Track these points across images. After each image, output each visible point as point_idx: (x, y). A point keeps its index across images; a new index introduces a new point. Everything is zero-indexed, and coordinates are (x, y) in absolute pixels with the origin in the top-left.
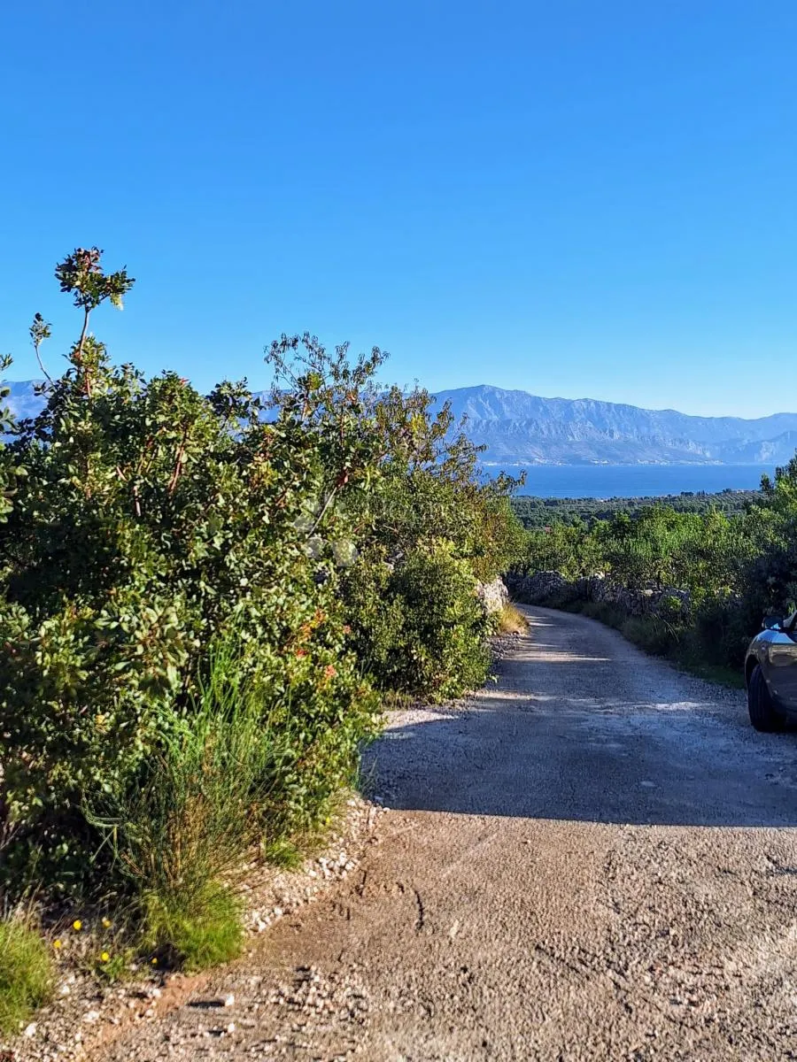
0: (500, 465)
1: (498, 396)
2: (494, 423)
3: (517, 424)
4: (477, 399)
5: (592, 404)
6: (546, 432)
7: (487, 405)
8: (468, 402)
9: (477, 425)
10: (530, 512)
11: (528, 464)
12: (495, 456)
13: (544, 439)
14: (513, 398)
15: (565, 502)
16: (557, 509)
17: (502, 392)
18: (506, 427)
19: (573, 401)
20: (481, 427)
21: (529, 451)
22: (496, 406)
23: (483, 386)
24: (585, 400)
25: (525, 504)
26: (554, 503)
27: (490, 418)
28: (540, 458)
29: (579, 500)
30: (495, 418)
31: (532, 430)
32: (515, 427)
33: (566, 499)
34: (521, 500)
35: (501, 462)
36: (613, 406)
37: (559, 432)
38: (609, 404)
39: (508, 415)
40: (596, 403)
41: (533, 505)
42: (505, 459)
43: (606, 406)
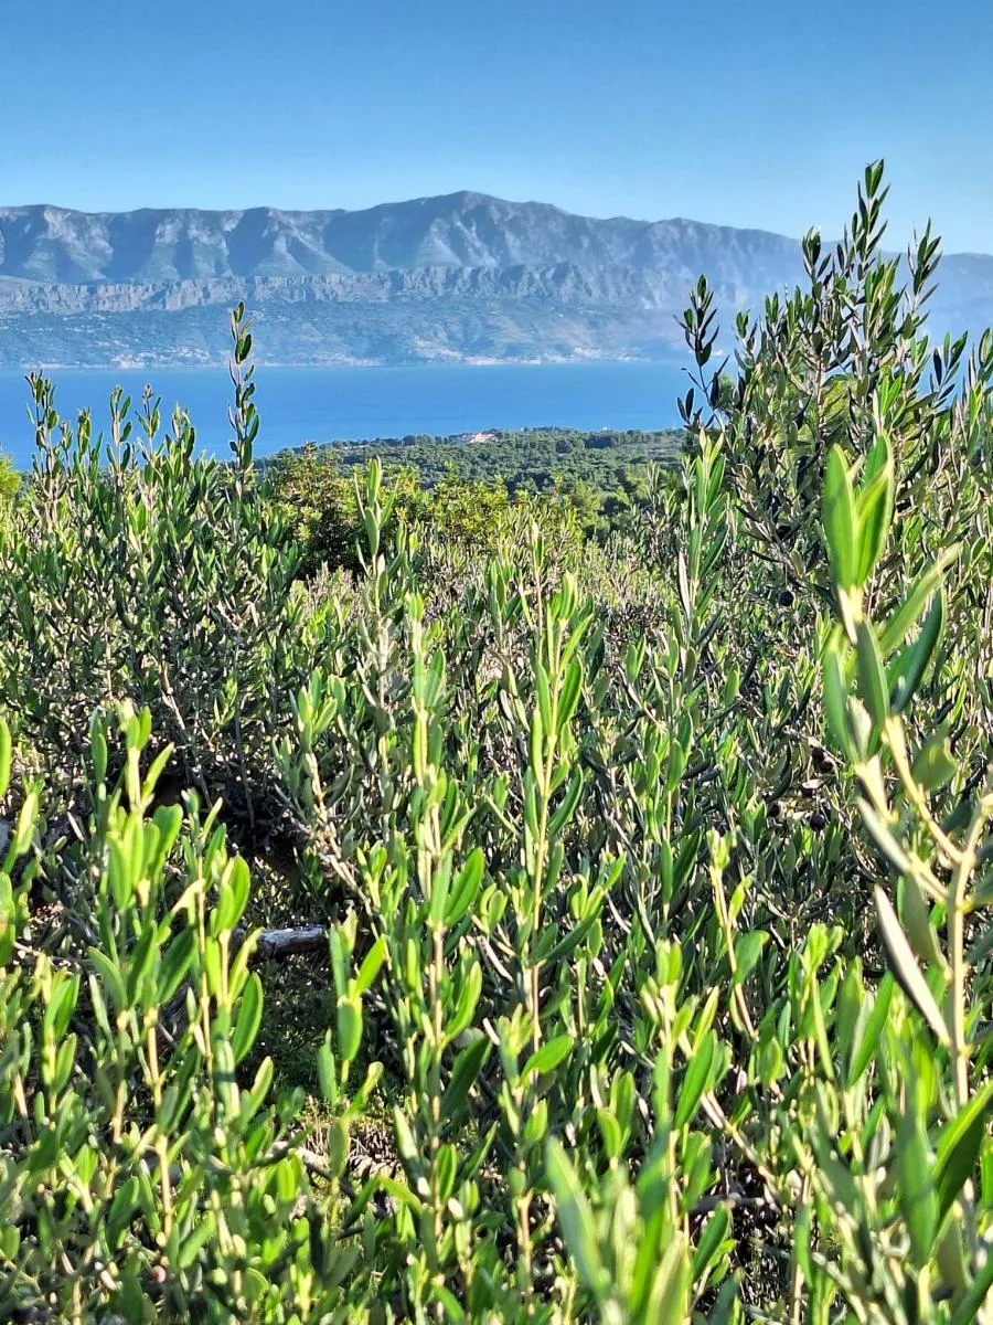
0: (501, 362)
1: (496, 215)
2: (488, 274)
3: (537, 276)
4: (452, 224)
5: (690, 231)
6: (596, 293)
7: (471, 234)
8: (434, 229)
9: (451, 279)
10: (554, 462)
11: (559, 359)
12: (491, 343)
13: (590, 307)
14: (526, 218)
15: (629, 439)
16: (609, 456)
17: (502, 206)
18: (512, 283)
19: (653, 224)
20: (459, 282)
21: (561, 335)
22: (491, 235)
23: (462, 194)
24: (677, 222)
25: (544, 446)
26: (603, 442)
27: (480, 263)
28: (585, 346)
29: (659, 434)
30: (490, 262)
31: (568, 287)
32: (531, 281)
33: (630, 432)
34: (538, 438)
35: (504, 356)
36: (733, 234)
37: (624, 290)
38: (725, 230)
39: (517, 256)
40: (700, 228)
41: (561, 447)
42: (513, 350)
43: (718, 233)
